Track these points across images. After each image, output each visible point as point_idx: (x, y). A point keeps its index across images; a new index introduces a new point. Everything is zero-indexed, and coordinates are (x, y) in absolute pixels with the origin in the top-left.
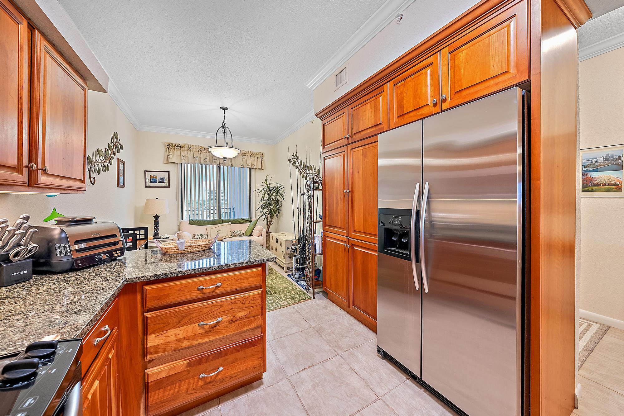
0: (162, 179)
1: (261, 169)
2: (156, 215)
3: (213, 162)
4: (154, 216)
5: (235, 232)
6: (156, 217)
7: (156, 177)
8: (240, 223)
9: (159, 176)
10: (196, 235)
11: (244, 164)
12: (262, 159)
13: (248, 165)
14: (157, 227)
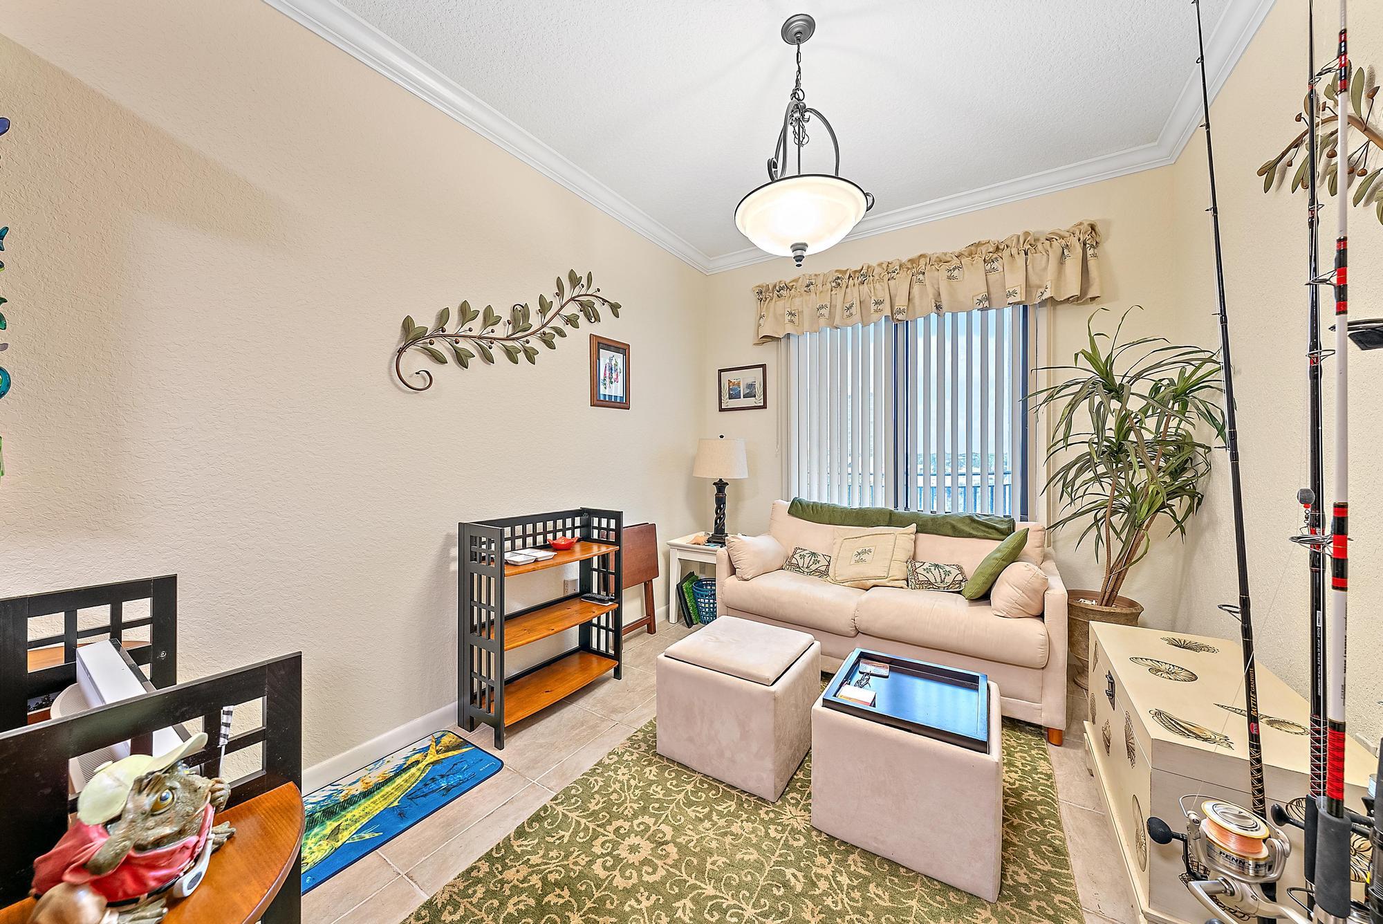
0: (751, 386)
1: (1082, 298)
2: (721, 480)
3: (872, 311)
4: (714, 484)
5: (924, 567)
6: (721, 486)
7: (739, 384)
8: (956, 532)
9: (745, 378)
10: (799, 551)
11: (993, 296)
12: (1090, 252)
13: (1009, 295)
14: (721, 509)
